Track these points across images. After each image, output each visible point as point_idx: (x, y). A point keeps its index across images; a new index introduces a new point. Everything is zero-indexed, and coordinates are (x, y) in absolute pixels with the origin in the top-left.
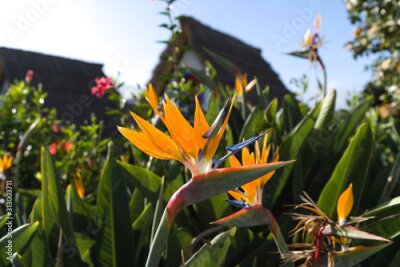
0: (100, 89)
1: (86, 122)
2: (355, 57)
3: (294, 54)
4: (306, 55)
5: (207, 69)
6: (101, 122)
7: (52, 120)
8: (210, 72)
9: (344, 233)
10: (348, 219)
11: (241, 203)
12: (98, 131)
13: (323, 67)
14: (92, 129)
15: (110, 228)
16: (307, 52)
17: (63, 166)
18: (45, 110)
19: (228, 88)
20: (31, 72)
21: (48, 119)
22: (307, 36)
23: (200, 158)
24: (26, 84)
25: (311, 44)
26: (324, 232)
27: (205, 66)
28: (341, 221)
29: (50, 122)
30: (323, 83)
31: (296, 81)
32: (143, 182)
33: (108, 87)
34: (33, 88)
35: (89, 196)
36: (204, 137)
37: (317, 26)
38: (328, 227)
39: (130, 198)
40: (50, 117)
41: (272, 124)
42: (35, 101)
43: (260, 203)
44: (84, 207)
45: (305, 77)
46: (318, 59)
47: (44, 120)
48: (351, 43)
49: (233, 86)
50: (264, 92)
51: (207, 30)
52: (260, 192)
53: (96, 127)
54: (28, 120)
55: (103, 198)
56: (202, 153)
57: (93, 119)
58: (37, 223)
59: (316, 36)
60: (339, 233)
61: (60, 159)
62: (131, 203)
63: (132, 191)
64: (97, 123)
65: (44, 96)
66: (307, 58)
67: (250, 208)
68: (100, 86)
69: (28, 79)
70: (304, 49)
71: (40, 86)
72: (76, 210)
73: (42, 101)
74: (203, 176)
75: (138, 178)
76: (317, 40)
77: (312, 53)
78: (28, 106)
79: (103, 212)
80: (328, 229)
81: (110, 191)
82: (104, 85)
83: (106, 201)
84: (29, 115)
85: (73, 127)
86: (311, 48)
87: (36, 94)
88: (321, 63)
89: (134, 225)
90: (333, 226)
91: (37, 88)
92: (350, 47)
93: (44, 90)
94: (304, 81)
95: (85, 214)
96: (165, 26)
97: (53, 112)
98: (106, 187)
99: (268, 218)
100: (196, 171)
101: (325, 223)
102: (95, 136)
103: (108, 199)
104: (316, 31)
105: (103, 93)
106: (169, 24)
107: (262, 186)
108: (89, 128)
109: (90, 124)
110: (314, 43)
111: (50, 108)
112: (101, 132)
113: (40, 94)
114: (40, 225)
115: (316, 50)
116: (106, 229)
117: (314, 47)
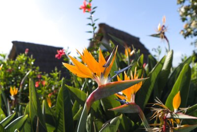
0: (59, 55)
1: (52, 71)
2: (185, 38)
3: (153, 36)
4: (159, 36)
5: (110, 44)
6: (60, 71)
7: (37, 72)
8: (112, 45)
9: (177, 117)
10: (179, 109)
11: (124, 101)
12: (58, 75)
13: (168, 41)
14: (55, 74)
15: (62, 119)
16: (159, 34)
17: (42, 92)
18: (34, 67)
19: (121, 54)
20: (27, 49)
21: (35, 72)
22: (159, 27)
23: (102, 77)
24: (25, 55)
25: (161, 30)
26: (167, 117)
27: (109, 43)
28: (175, 110)
29: (36, 73)
30: (168, 49)
31: (155, 49)
32: (78, 96)
33: (63, 54)
34: (29, 57)
35: (54, 106)
36: (104, 66)
37: (164, 22)
38: (169, 114)
39: (72, 106)
40: (36, 70)
41: (141, 67)
42: (29, 63)
43: (134, 102)
44: (51, 111)
45: (159, 47)
46: (165, 37)
47: (33, 72)
48: (182, 31)
49: (124, 53)
50: (137, 52)
51: (112, 29)
52: (134, 97)
53: (57, 73)
54: (26, 72)
55: (59, 104)
56: (103, 74)
57: (56, 69)
58: (27, 115)
59: (164, 26)
60: (175, 117)
61: (40, 89)
62: (73, 108)
63: (74, 103)
64: (58, 71)
65: (34, 60)
66: (159, 37)
67: (129, 104)
68: (59, 54)
69: (26, 53)
70: (158, 33)
71: (32, 56)
72: (47, 113)
73: (32, 63)
74: (104, 86)
75: (76, 94)
76: (164, 28)
77: (162, 35)
78: (26, 66)
79: (59, 111)
80: (169, 115)
81: (62, 101)
82: (61, 53)
83: (60, 106)
84: (26, 70)
85: (47, 75)
86: (161, 32)
87: (30, 59)
88: (167, 39)
89: (74, 118)
90: (171, 113)
91: (30, 57)
92: (182, 33)
93: (34, 58)
94: (159, 49)
95: (51, 114)
96: (90, 24)
97: (38, 68)
98: (61, 99)
99: (138, 110)
100: (100, 83)
101: (168, 112)
102: (57, 78)
103: (62, 106)
104: (164, 24)
105: (61, 57)
106: (92, 24)
107: (134, 94)
108: (54, 74)
109: (55, 72)
110: (163, 30)
111: (36, 66)
112: (60, 76)
113: (32, 60)
114: (29, 116)
115: (164, 33)
116: (61, 120)
117: (163, 32)
